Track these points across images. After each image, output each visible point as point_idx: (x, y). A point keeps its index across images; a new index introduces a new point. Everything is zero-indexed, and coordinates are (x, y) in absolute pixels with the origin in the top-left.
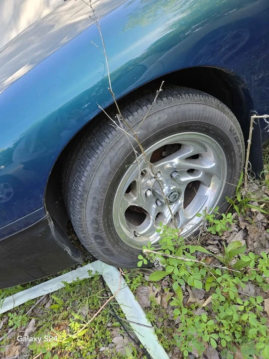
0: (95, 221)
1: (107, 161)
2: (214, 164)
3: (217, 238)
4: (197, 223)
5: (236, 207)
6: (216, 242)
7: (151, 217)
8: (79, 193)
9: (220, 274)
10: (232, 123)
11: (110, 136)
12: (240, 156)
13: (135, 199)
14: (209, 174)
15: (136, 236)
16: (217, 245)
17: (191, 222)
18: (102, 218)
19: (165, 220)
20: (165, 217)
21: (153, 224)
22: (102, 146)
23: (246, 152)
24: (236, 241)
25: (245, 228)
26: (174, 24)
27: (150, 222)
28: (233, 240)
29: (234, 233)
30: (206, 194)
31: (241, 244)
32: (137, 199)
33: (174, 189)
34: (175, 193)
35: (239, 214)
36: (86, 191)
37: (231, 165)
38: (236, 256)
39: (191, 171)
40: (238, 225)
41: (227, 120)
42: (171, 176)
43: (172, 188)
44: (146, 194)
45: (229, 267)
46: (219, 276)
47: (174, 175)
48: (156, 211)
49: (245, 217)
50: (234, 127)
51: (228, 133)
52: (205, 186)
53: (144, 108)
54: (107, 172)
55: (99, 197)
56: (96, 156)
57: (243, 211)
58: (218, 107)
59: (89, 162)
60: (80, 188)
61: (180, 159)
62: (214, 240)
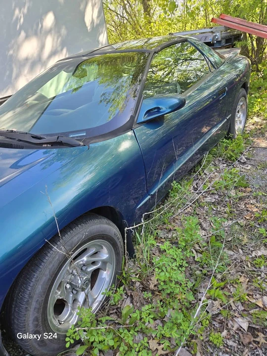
0: (36, 319)
1: (47, 272)
2: (108, 255)
3: (115, 307)
4: (101, 300)
5: (123, 281)
6: (115, 311)
7: (69, 305)
8: (26, 300)
9: (122, 331)
10: (115, 230)
11: (49, 255)
12: (121, 247)
13: (59, 293)
14: (105, 263)
15: (60, 324)
16: (116, 313)
17: (96, 301)
18: (41, 315)
19: (79, 303)
20: (79, 302)
21: (71, 310)
22: (44, 262)
23: (124, 247)
24: (127, 306)
25: (131, 295)
26: (85, 184)
27: (68, 309)
28: (125, 306)
29: (125, 300)
30: (103, 277)
31: (130, 307)
32: (61, 293)
33: (86, 278)
34: (87, 282)
35: (126, 285)
36: (31, 297)
37: (117, 254)
38: (129, 317)
39: (94, 263)
40: (126, 294)
41: (112, 229)
42: (82, 269)
43: (84, 279)
44: (66, 287)
45: (127, 325)
46: (122, 333)
47: (84, 268)
48: (72, 299)
49: (129, 287)
50: (116, 232)
51: (113, 236)
52: (102, 271)
53: (69, 233)
54: (47, 279)
55: (40, 300)
56: (40, 270)
57: (127, 282)
58: (107, 224)
59: (34, 275)
60: (26, 296)
61: (87, 257)
62: (113, 310)
